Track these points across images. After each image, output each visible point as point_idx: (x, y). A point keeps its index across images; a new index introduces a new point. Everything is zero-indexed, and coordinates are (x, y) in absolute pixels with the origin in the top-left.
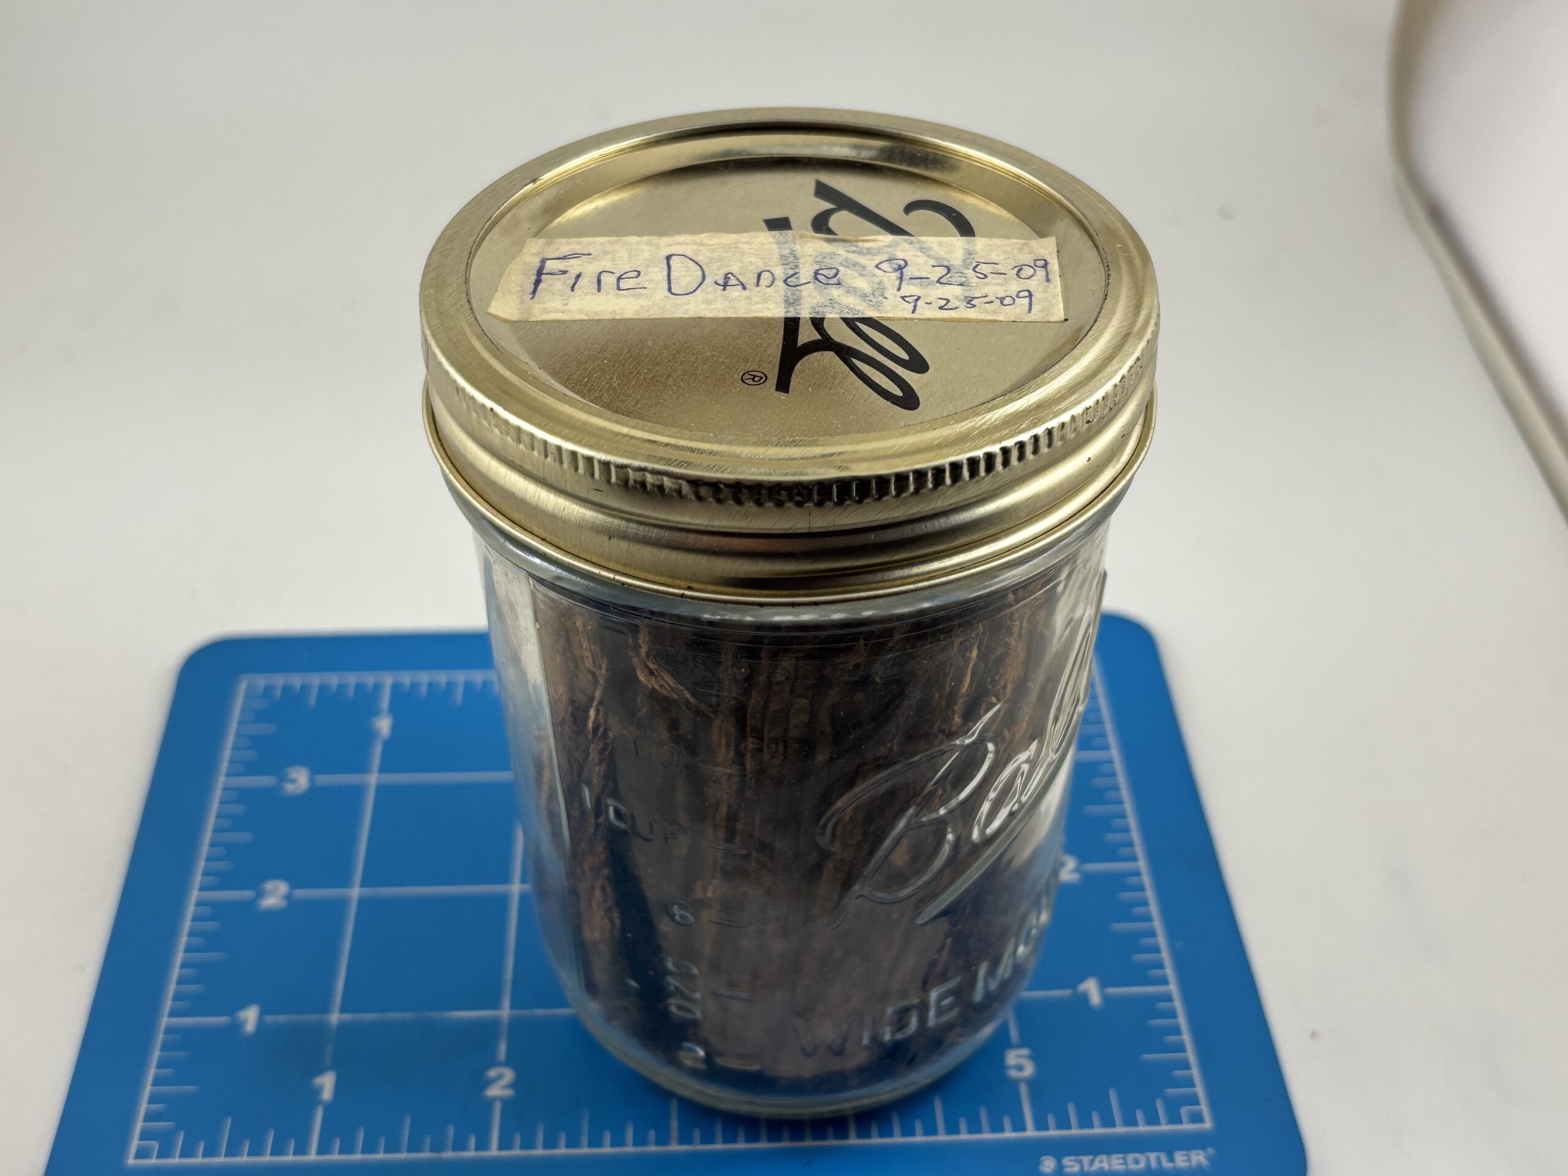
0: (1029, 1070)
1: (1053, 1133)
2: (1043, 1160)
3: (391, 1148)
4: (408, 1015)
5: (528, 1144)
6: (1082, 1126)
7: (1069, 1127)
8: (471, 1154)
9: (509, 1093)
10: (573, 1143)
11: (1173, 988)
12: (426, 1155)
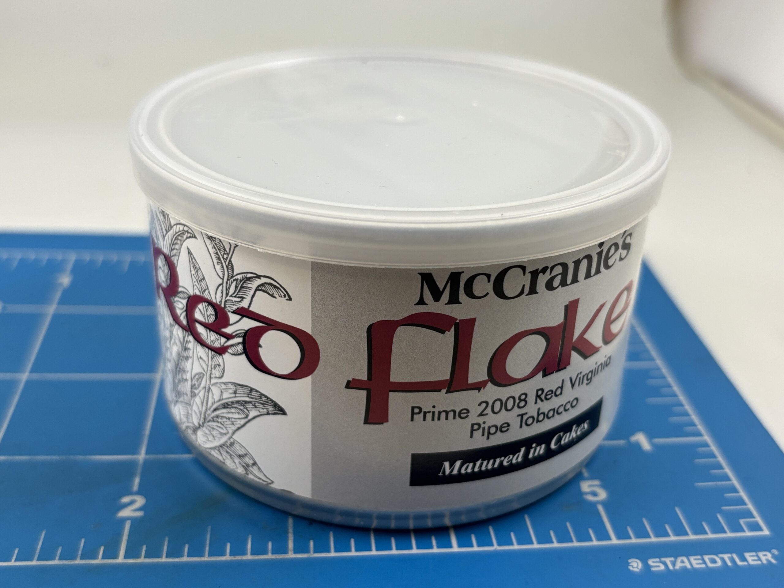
0: (603, 495)
1: (634, 540)
2: (631, 563)
3: (24, 556)
4: (55, 458)
5: (153, 553)
6: (657, 536)
7: (649, 537)
8: (98, 561)
9: (140, 514)
10: (196, 551)
11: (707, 438)
12: (56, 562)
